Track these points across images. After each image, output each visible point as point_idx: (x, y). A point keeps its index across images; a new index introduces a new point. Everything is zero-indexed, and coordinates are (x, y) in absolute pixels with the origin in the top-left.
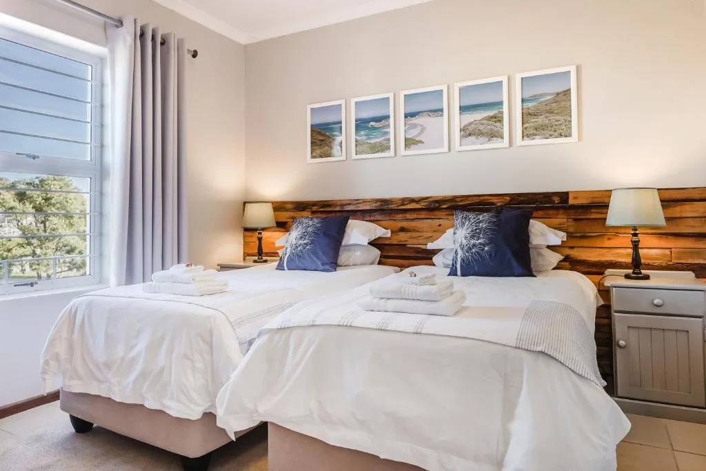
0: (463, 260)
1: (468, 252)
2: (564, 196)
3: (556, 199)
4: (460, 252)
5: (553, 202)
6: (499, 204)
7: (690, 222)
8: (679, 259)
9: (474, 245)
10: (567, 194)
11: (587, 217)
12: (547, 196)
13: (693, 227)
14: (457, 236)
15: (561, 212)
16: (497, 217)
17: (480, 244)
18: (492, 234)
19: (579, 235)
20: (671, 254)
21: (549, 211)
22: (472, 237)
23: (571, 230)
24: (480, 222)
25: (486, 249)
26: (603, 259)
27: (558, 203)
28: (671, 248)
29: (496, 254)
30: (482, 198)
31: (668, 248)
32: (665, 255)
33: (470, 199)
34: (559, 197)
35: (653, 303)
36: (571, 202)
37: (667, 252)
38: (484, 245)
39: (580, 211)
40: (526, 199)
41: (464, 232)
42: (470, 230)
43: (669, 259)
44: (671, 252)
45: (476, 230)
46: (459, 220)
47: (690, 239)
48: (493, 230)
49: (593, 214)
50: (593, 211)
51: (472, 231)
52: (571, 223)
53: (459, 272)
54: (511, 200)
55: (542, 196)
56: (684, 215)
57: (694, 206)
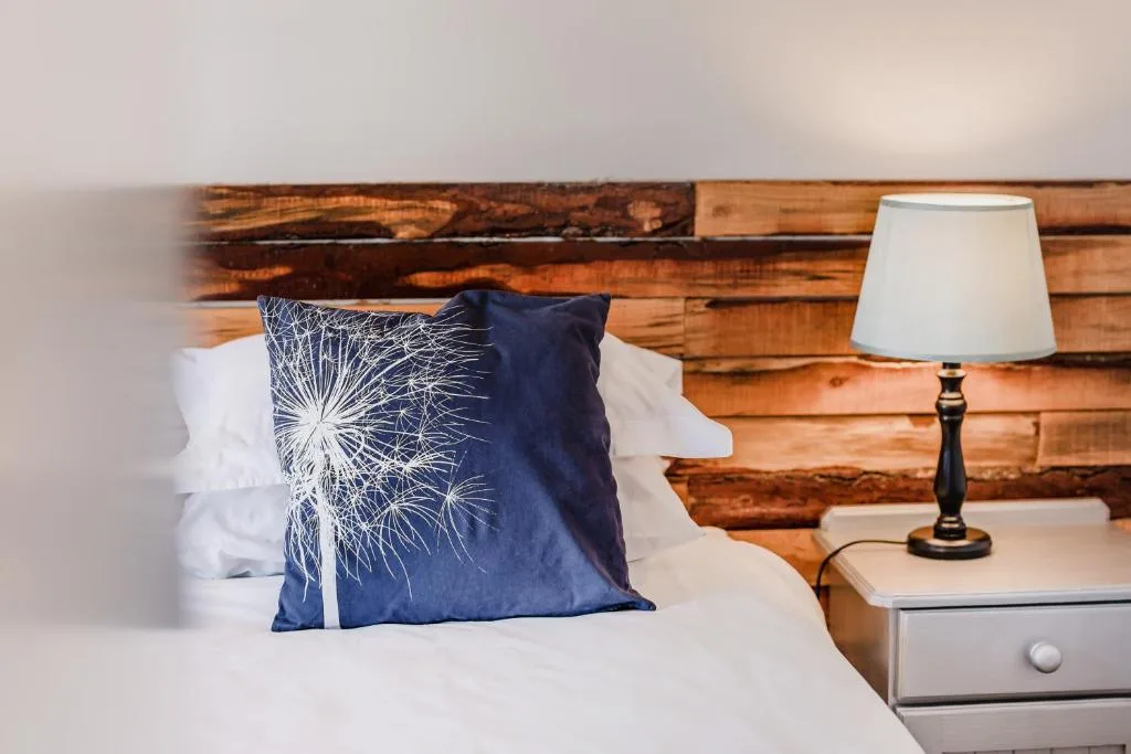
0: (345, 553)
1: (367, 515)
2: (679, 200)
3: (647, 216)
4: (325, 513)
5: (631, 226)
6: (403, 234)
7: (1104, 312)
8: (1062, 449)
9: (394, 483)
10: (689, 191)
11: (762, 292)
12: (613, 199)
13: (1112, 329)
14: (300, 434)
15: (664, 268)
16: (476, 339)
17: (419, 474)
18: (469, 427)
19: (725, 366)
20: (1037, 433)
21: (617, 265)
22: (382, 441)
23: (697, 349)
24: (405, 369)
25: (451, 497)
26: (812, 462)
27: (654, 232)
28: (1037, 413)
29: (492, 520)
30: (331, 203)
31: (1026, 413)
32: (1018, 440)
33: (271, 204)
34: (659, 204)
35: (1028, 660)
36: (706, 226)
37: (1025, 426)
38: (438, 479)
39: (736, 266)
40: (522, 210)
41: (335, 418)
42: (363, 406)
43: (1028, 452)
44: (1037, 425)
45: (394, 405)
46: (300, 353)
47: (1097, 374)
48: (474, 408)
49: (783, 281)
50: (784, 266)
51: (375, 413)
52: (704, 319)
53: (331, 612)
54: (458, 217)
55: (591, 200)
56: (1089, 285)
57: (1121, 251)
